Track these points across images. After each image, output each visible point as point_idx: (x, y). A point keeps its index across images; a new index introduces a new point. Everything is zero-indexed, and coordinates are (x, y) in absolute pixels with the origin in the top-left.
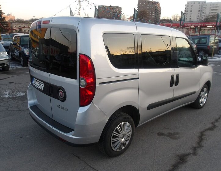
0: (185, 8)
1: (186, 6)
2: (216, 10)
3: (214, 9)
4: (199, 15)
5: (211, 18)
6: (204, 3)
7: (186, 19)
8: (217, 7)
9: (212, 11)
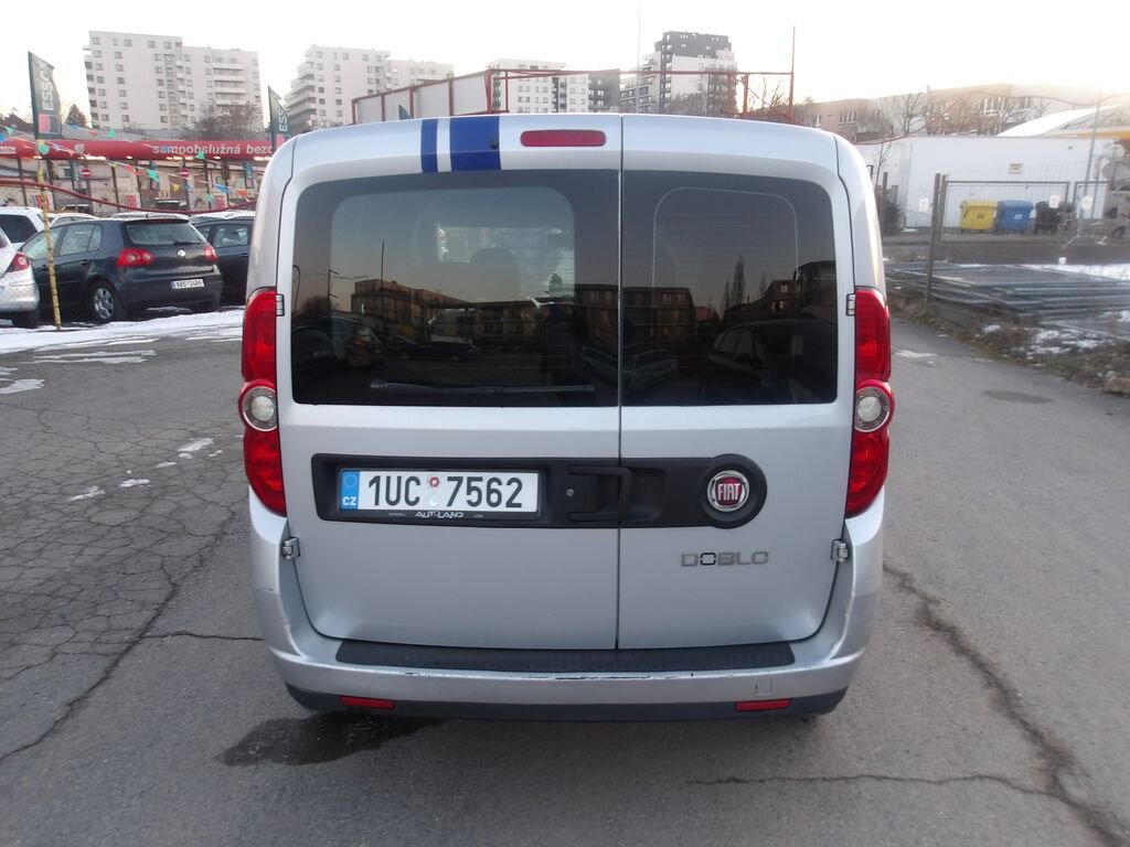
0: (88, 65)
1: (89, 53)
2: (237, 83)
3: (226, 78)
4: (165, 101)
5: (224, 118)
6: (173, 45)
7: (107, 118)
8: (236, 71)
9: (219, 89)
